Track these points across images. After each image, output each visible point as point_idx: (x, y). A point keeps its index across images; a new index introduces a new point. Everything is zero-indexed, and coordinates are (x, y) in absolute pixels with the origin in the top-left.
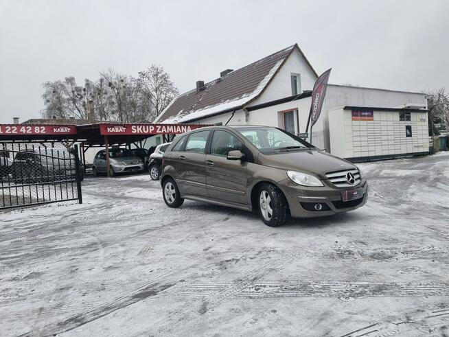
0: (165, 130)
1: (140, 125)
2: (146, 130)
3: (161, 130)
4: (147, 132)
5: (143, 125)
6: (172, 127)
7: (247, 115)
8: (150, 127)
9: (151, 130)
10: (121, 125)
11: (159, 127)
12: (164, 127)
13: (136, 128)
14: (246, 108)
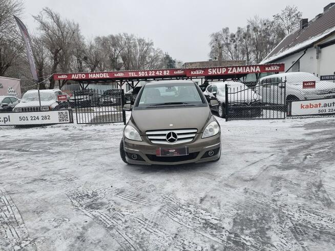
0: (235, 71)
1: (214, 68)
2: (219, 72)
3: (232, 71)
4: (220, 73)
5: (217, 68)
6: (241, 68)
7: (319, 52)
8: (223, 69)
9: (223, 71)
10: (200, 69)
11: (231, 69)
12: (234, 68)
13: (212, 71)
14: (319, 46)
